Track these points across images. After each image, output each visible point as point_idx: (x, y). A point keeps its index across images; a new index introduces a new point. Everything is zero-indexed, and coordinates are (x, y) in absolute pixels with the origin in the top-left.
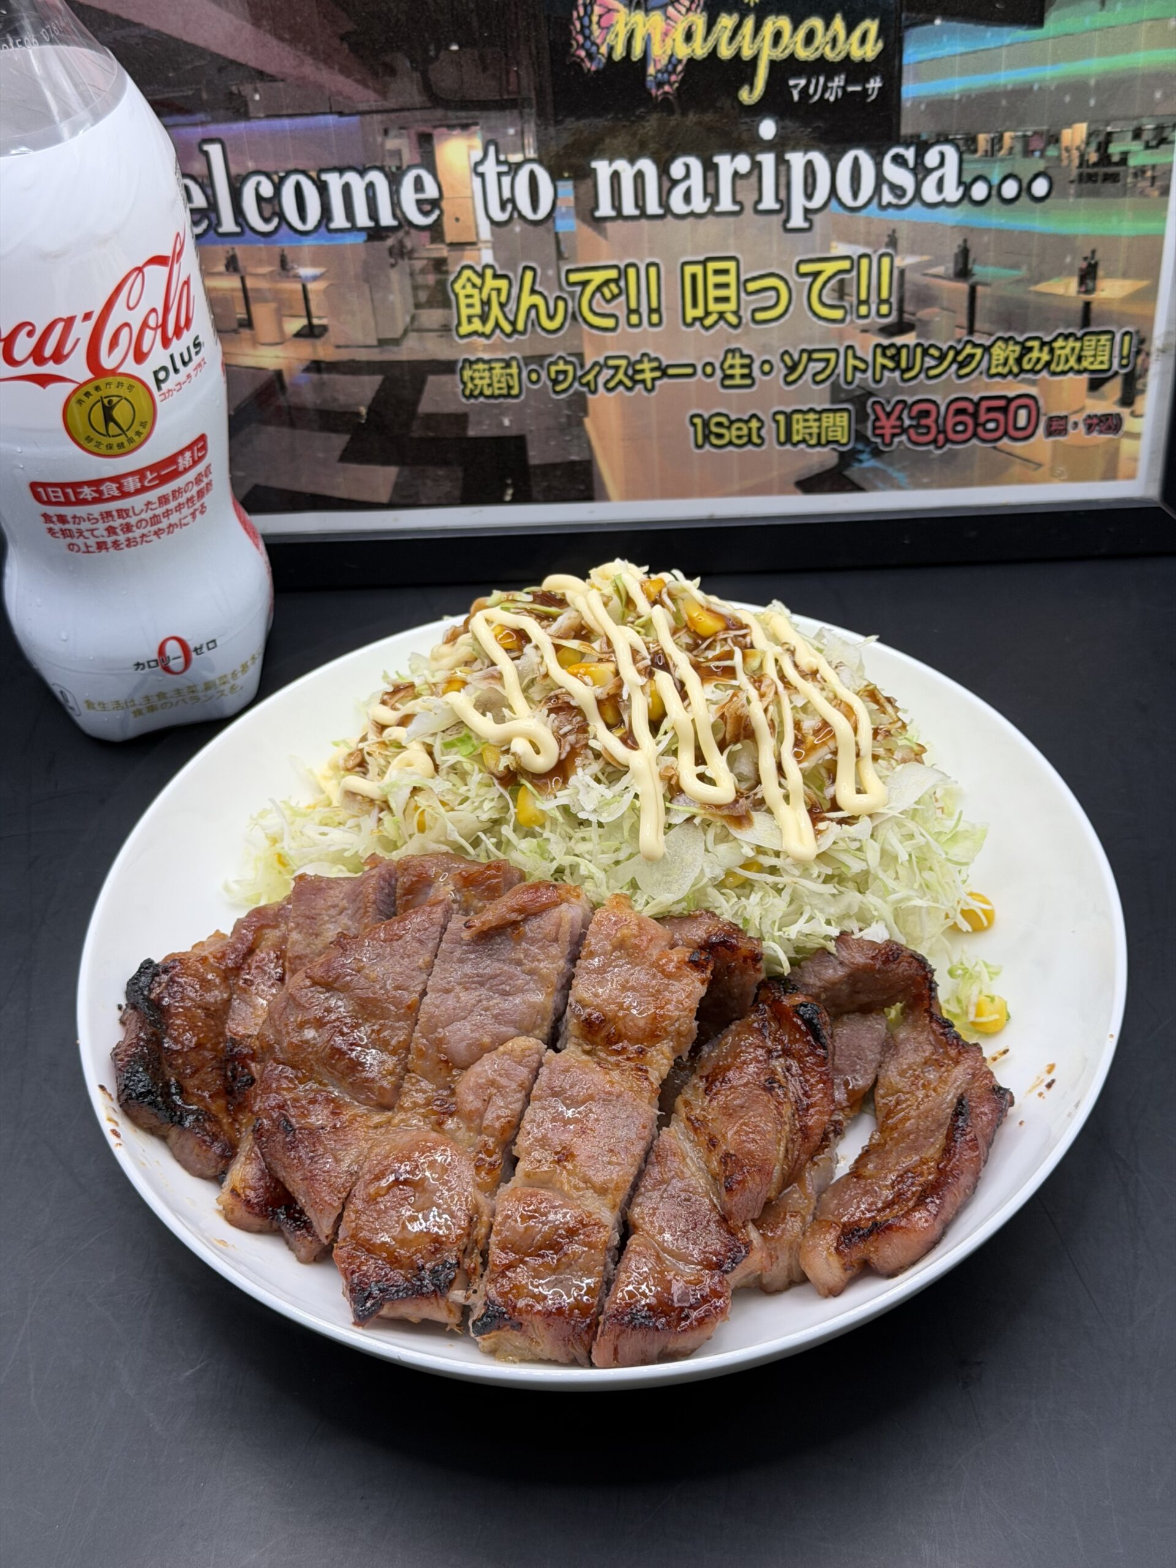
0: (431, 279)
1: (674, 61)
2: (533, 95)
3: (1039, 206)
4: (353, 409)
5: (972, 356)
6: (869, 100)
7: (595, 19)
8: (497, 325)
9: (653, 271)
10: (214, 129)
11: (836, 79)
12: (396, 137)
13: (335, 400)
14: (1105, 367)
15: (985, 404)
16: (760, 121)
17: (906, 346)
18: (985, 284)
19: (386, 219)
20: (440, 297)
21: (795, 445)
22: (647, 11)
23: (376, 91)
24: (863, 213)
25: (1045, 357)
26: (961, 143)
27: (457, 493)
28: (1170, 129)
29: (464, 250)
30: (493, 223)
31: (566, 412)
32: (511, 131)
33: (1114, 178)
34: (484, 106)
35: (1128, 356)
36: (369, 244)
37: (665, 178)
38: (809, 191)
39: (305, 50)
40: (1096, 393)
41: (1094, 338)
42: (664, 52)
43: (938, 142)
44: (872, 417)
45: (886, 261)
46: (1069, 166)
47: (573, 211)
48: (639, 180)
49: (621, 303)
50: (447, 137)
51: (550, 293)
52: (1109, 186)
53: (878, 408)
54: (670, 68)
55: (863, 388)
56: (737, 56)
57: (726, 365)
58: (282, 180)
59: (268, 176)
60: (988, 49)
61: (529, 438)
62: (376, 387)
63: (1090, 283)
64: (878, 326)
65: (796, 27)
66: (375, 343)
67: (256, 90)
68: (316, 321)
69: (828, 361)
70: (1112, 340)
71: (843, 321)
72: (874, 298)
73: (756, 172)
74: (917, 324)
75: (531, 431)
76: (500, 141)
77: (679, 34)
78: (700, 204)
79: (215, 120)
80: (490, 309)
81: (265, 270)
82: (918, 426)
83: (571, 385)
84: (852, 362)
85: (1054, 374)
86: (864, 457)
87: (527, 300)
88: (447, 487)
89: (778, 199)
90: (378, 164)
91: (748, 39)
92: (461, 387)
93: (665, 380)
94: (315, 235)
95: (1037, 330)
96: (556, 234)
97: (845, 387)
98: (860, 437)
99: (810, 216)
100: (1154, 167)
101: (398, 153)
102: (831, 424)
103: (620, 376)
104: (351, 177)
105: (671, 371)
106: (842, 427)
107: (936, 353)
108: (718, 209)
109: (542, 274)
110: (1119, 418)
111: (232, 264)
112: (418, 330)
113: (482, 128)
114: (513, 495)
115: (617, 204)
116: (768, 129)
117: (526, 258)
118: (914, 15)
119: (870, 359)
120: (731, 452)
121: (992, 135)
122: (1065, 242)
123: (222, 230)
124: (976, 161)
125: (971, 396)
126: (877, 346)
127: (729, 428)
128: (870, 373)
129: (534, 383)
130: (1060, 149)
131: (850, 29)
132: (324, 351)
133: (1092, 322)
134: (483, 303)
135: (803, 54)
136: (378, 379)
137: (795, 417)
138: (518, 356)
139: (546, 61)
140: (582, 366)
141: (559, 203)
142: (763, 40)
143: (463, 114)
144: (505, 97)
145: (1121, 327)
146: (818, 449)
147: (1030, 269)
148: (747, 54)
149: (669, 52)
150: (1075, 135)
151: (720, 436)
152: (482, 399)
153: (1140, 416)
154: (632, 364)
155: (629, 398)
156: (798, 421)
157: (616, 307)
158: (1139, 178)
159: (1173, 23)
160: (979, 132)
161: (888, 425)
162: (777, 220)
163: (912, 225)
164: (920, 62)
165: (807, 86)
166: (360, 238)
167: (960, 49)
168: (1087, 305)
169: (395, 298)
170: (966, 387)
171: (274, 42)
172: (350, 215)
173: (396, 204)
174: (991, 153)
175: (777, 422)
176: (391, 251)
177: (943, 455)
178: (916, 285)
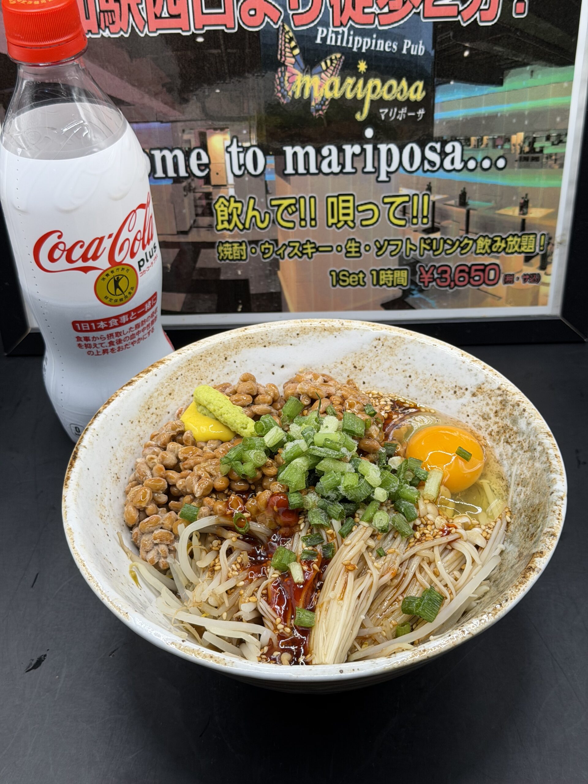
0: (204, 202)
1: (324, 99)
2: (255, 115)
3: (501, 172)
5: (468, 244)
6: (419, 120)
7: (286, 78)
8: (236, 225)
9: (312, 200)
11: (403, 110)
12: (190, 133)
14: (532, 251)
15: (474, 268)
16: (366, 129)
17: (436, 239)
18: (474, 210)
20: (208, 211)
21: (381, 286)
22: (312, 75)
23: (179, 111)
24: (415, 174)
25: (503, 245)
26: (463, 141)
27: (214, 307)
28: (564, 136)
29: (220, 188)
30: (235, 176)
31: (269, 268)
32: (245, 132)
33: (536, 159)
34: (231, 119)
35: (543, 246)
36: (174, 185)
37: (319, 156)
38: (389, 163)
39: (145, 91)
40: (528, 264)
41: (527, 236)
42: (320, 95)
43: (452, 140)
44: (419, 273)
45: (426, 198)
46: (515, 153)
47: (274, 171)
48: (306, 156)
49: (297, 215)
50: (212, 134)
51: (262, 210)
52: (534, 163)
53: (422, 268)
54: (322, 102)
55: (414, 259)
56: (355, 97)
57: (348, 247)
60: (475, 96)
61: (250, 280)
62: (175, 255)
63: (525, 210)
64: (422, 229)
65: (383, 83)
66: (176, 233)
69: (397, 245)
70: (536, 238)
71: (405, 226)
72: (420, 216)
73: (363, 153)
74: (440, 228)
75: (251, 277)
76: (239, 136)
77: (327, 87)
78: (336, 168)
80: (232, 217)
82: (441, 278)
83: (271, 255)
84: (409, 246)
85: (507, 253)
86: (414, 292)
87: (251, 213)
88: (209, 304)
89: (374, 167)
90: (179, 146)
91: (360, 90)
92: (218, 255)
93: (318, 253)
95: (499, 232)
96: (266, 182)
97: (406, 258)
98: (413, 282)
99: (389, 175)
100: (556, 154)
101: (189, 141)
102: (399, 276)
103: (296, 251)
104: (166, 153)
105: (321, 249)
106: (404, 278)
107: (450, 242)
108: (345, 171)
109: (259, 200)
112: (198, 227)
113: (231, 131)
114: (242, 309)
115: (295, 167)
116: (369, 133)
117: (251, 192)
118: (440, 79)
119: (418, 245)
120: (349, 289)
121: (478, 138)
122: (513, 190)
124: (470, 150)
125: (467, 264)
126: (422, 238)
127: (349, 277)
128: (418, 252)
129: (253, 253)
130: (510, 145)
131: (410, 86)
133: (526, 228)
134: (229, 215)
135: (387, 97)
136: (177, 250)
137: (381, 272)
138: (246, 240)
140: (277, 245)
141: (267, 166)
142: (367, 90)
143: (221, 123)
144: (242, 115)
145: (540, 231)
146: (392, 288)
147: (496, 203)
148: (360, 96)
149: (322, 95)
150: (518, 138)
151: (344, 281)
152: (227, 261)
153: (549, 275)
154: (302, 245)
155: (300, 261)
156: (382, 274)
157: (294, 217)
158: (549, 159)
159: (566, 85)
160: (472, 136)
161: (426, 277)
162: (373, 176)
163: (439, 180)
164: (443, 102)
165: (388, 113)
166: (169, 182)
167: (463, 96)
168: (524, 220)
169: (186, 211)
170: (465, 259)
171: (130, 87)
172: (165, 170)
173: (187, 166)
174: (477, 146)
175: (372, 275)
176: (185, 188)
177: (453, 292)
178: (440, 209)
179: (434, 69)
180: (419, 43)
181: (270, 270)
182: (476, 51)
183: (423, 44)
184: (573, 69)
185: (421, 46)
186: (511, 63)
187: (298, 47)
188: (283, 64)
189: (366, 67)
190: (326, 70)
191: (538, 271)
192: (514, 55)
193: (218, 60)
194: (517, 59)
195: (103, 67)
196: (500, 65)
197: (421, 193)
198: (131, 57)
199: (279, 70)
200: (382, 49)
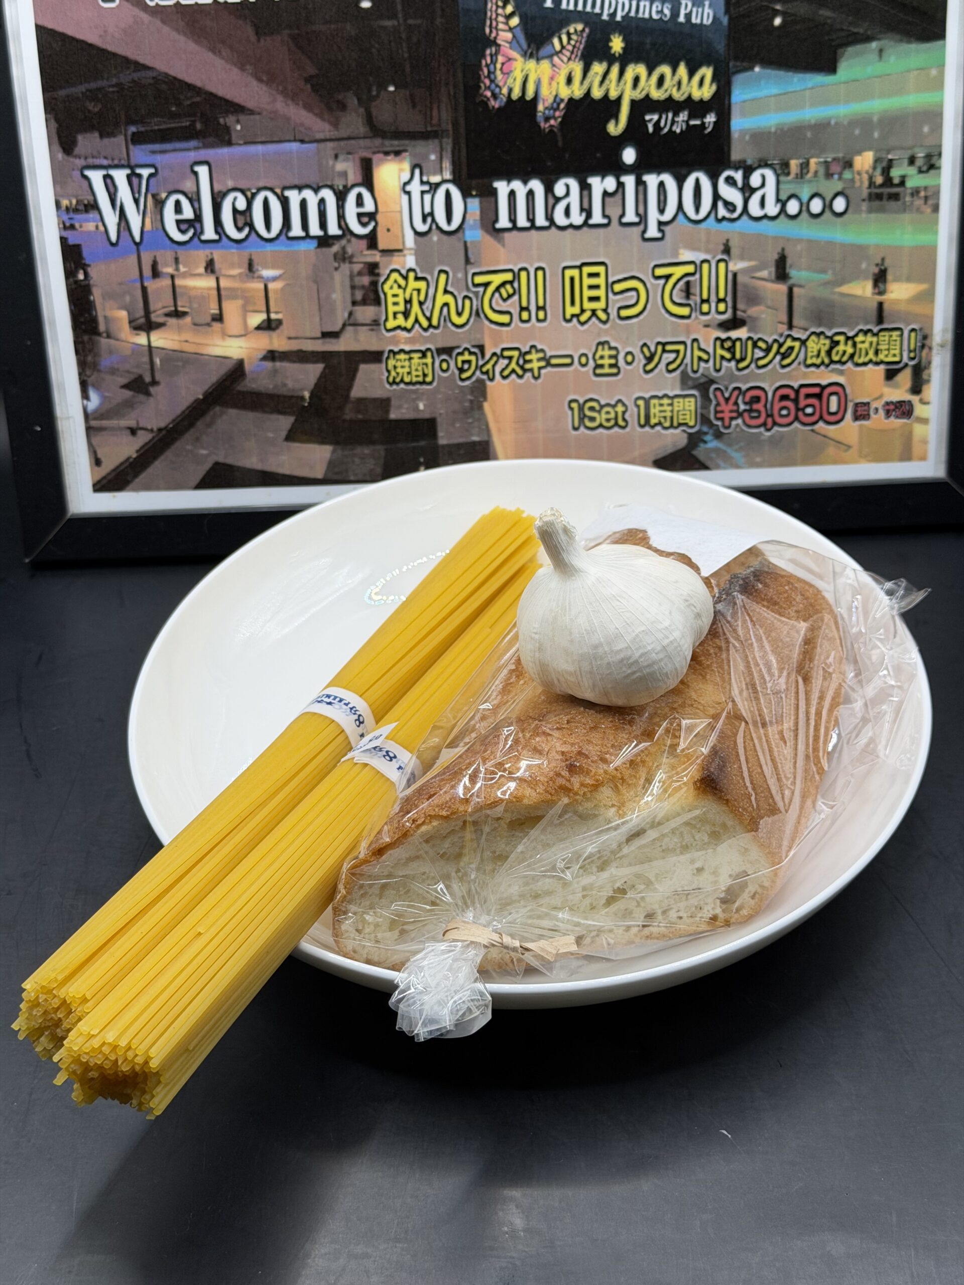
1: (558, 100)
2: (450, 127)
3: (839, 220)
4: (300, 394)
5: (791, 348)
6: (707, 132)
7: (499, 66)
8: (417, 321)
9: (540, 273)
10: (204, 154)
11: (681, 115)
12: (345, 160)
13: (285, 385)
14: (897, 359)
15: (804, 391)
16: (624, 149)
17: (739, 339)
18: (800, 286)
19: (333, 229)
20: (372, 296)
21: (653, 427)
22: (538, 60)
23: (331, 123)
24: (703, 225)
25: (850, 350)
26: (777, 167)
27: (379, 470)
28: (936, 157)
29: (392, 256)
30: (417, 233)
31: (470, 397)
32: (433, 157)
33: (895, 197)
34: (412, 136)
35: (915, 350)
36: (319, 250)
37: (550, 196)
38: (661, 207)
39: (277, 90)
40: (890, 383)
41: (886, 334)
42: (550, 93)
43: (759, 166)
44: (714, 402)
45: (722, 266)
46: (860, 187)
47: (478, 223)
48: (530, 197)
49: (514, 302)
50: (382, 161)
51: (460, 293)
52: (892, 204)
53: (718, 393)
54: (555, 105)
55: (706, 376)
56: (606, 96)
57: (597, 356)
58: (254, 195)
59: (243, 192)
60: (794, 92)
61: (439, 420)
62: (318, 374)
63: (881, 285)
64: (718, 322)
65: (650, 73)
66: (319, 335)
67: (238, 122)
68: (273, 316)
69: (677, 352)
70: (901, 335)
71: (689, 317)
72: (713, 298)
73: (620, 190)
74: (748, 320)
75: (441, 414)
76: (423, 165)
77: (562, 79)
78: (577, 218)
79: (206, 146)
80: (411, 306)
81: (235, 272)
82: (751, 411)
83: (474, 373)
84: (697, 353)
85: (857, 365)
86: (708, 438)
87: (441, 299)
88: (370, 464)
89: (638, 214)
90: (329, 183)
91: (614, 83)
92: (386, 374)
93: (549, 369)
94: (277, 242)
95: (842, 326)
96: (465, 243)
97: (692, 375)
98: (705, 420)
99: (663, 228)
100: (926, 188)
101: (344, 174)
102: (681, 408)
103: (513, 365)
104: (308, 194)
106: (690, 411)
107: (763, 345)
108: (591, 222)
109: (454, 276)
110: (910, 403)
111: (210, 267)
112: (355, 325)
113: (411, 156)
115: (513, 217)
116: (629, 156)
117: (441, 263)
118: (738, 64)
119: (711, 350)
120: (601, 433)
121: (801, 161)
122: (860, 250)
123: (203, 238)
124: (789, 182)
125: (792, 384)
126: (717, 339)
127: (599, 412)
128: (711, 363)
129: (444, 371)
130: (853, 173)
131: (691, 74)
132: (278, 342)
133: (885, 320)
134: (406, 302)
135: (657, 95)
136: (320, 367)
137: (653, 402)
138: (433, 347)
139: (461, 100)
140: (483, 356)
141: (468, 216)
142: (625, 84)
143: (396, 142)
144: (429, 129)
145: (909, 324)
146: (671, 431)
147: (834, 274)
148: (613, 95)
149: (554, 93)
150: (864, 161)
151: (592, 419)
152: (402, 386)
153: (927, 403)
154: (523, 355)
155: (521, 384)
156: (655, 406)
157: (511, 305)
158: (915, 198)
159: (934, 72)
160: (791, 158)
161: (727, 408)
162: (638, 230)
163: (742, 235)
164: (744, 102)
165: (659, 121)
166: (312, 245)
167: (775, 91)
168: (881, 305)
169: (336, 296)
170: (788, 376)
171: (255, 83)
172: (305, 225)
173: (341, 217)
174: (801, 176)
175: (638, 406)
176: (335, 256)
177: (772, 436)
178: (745, 286)
179: (728, 45)
180: (704, 6)
181: (471, 401)
182: (793, 18)
183: (710, 6)
184: (944, 46)
185: (707, 10)
186: (848, 36)
187: (517, 13)
188: (494, 43)
189: (622, 45)
190: (561, 52)
191: (908, 397)
192: (850, 24)
193: (392, 38)
194: (856, 30)
195: (213, 50)
196: (830, 40)
197: (714, 258)
198: (257, 33)
199: (488, 52)
200: (647, 16)
